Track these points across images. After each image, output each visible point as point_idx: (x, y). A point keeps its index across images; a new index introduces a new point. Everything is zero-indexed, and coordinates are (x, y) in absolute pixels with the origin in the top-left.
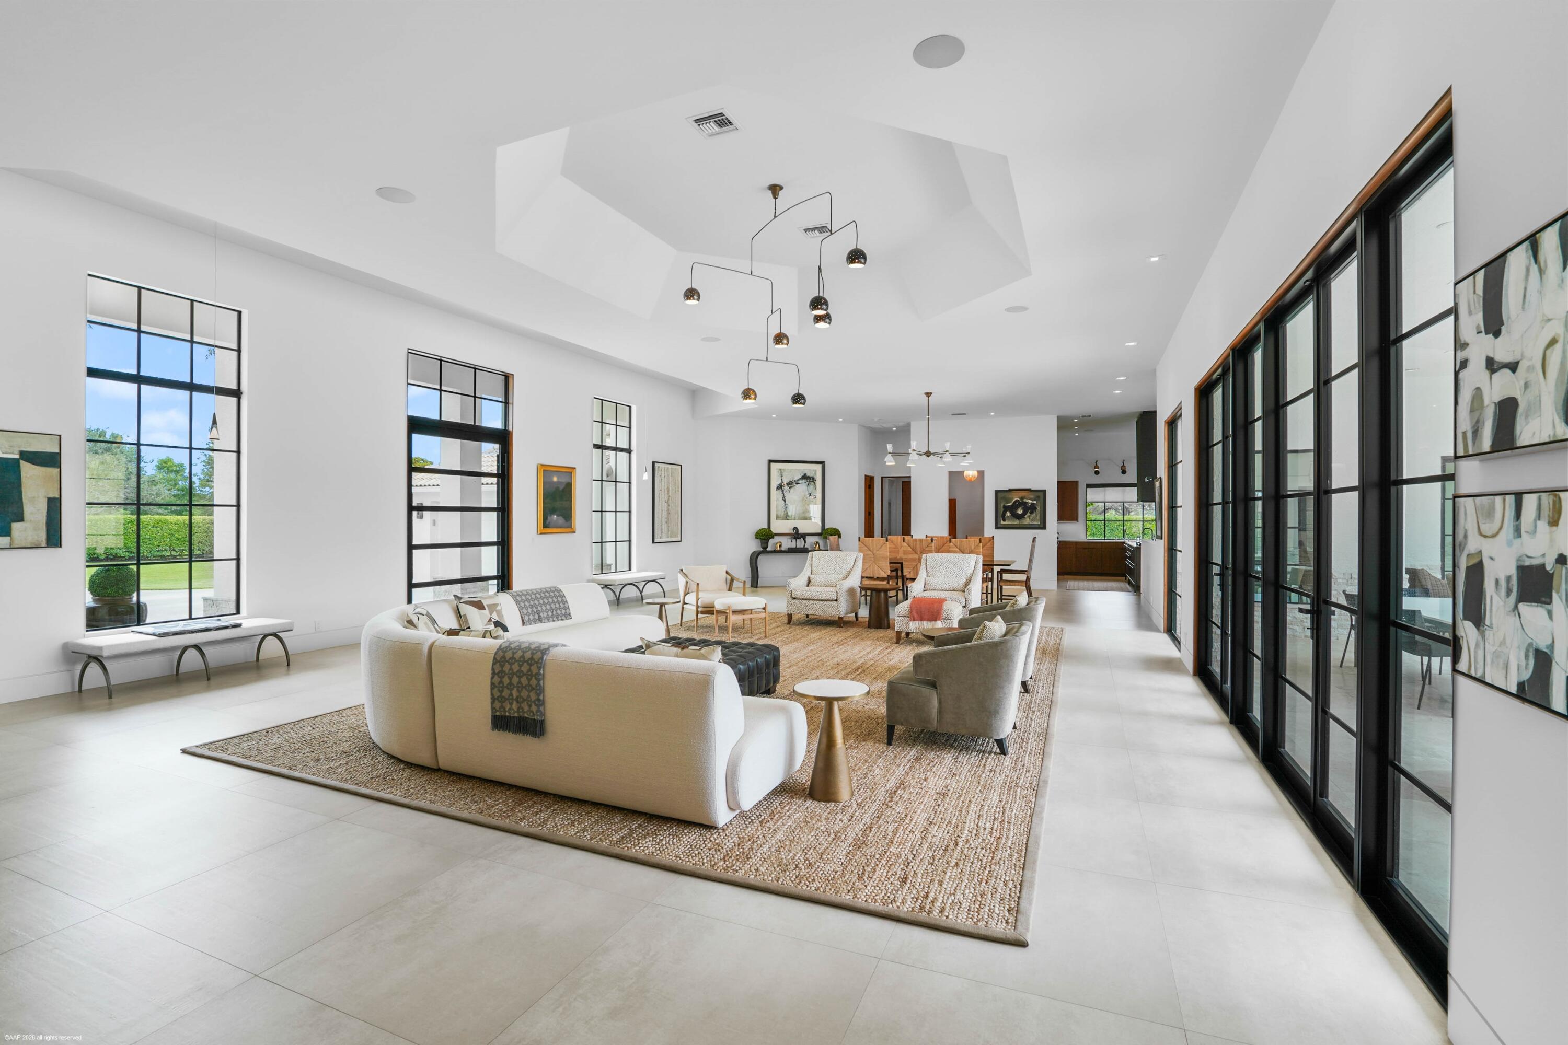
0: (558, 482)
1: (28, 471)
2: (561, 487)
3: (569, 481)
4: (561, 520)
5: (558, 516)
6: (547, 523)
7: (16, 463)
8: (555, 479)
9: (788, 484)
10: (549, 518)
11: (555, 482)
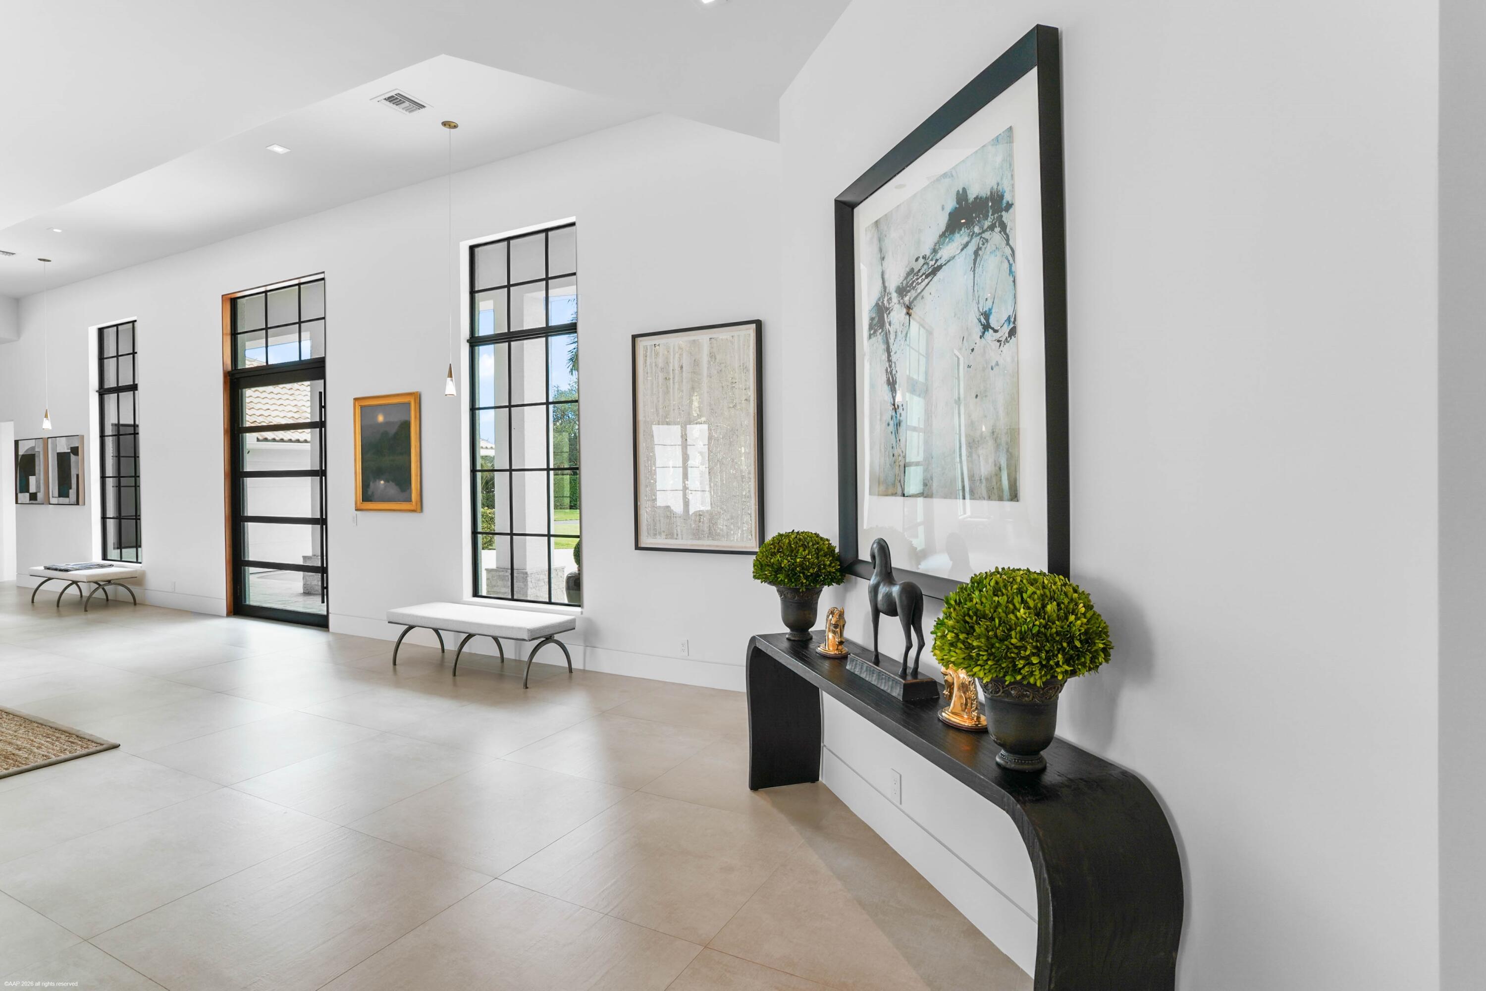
0: (386, 424)
1: (73, 457)
2: (392, 431)
3: (403, 418)
4: (393, 490)
5: (387, 481)
6: (370, 493)
7: (68, 453)
8: (381, 418)
9: (902, 291)
10: (371, 484)
11: (381, 424)
